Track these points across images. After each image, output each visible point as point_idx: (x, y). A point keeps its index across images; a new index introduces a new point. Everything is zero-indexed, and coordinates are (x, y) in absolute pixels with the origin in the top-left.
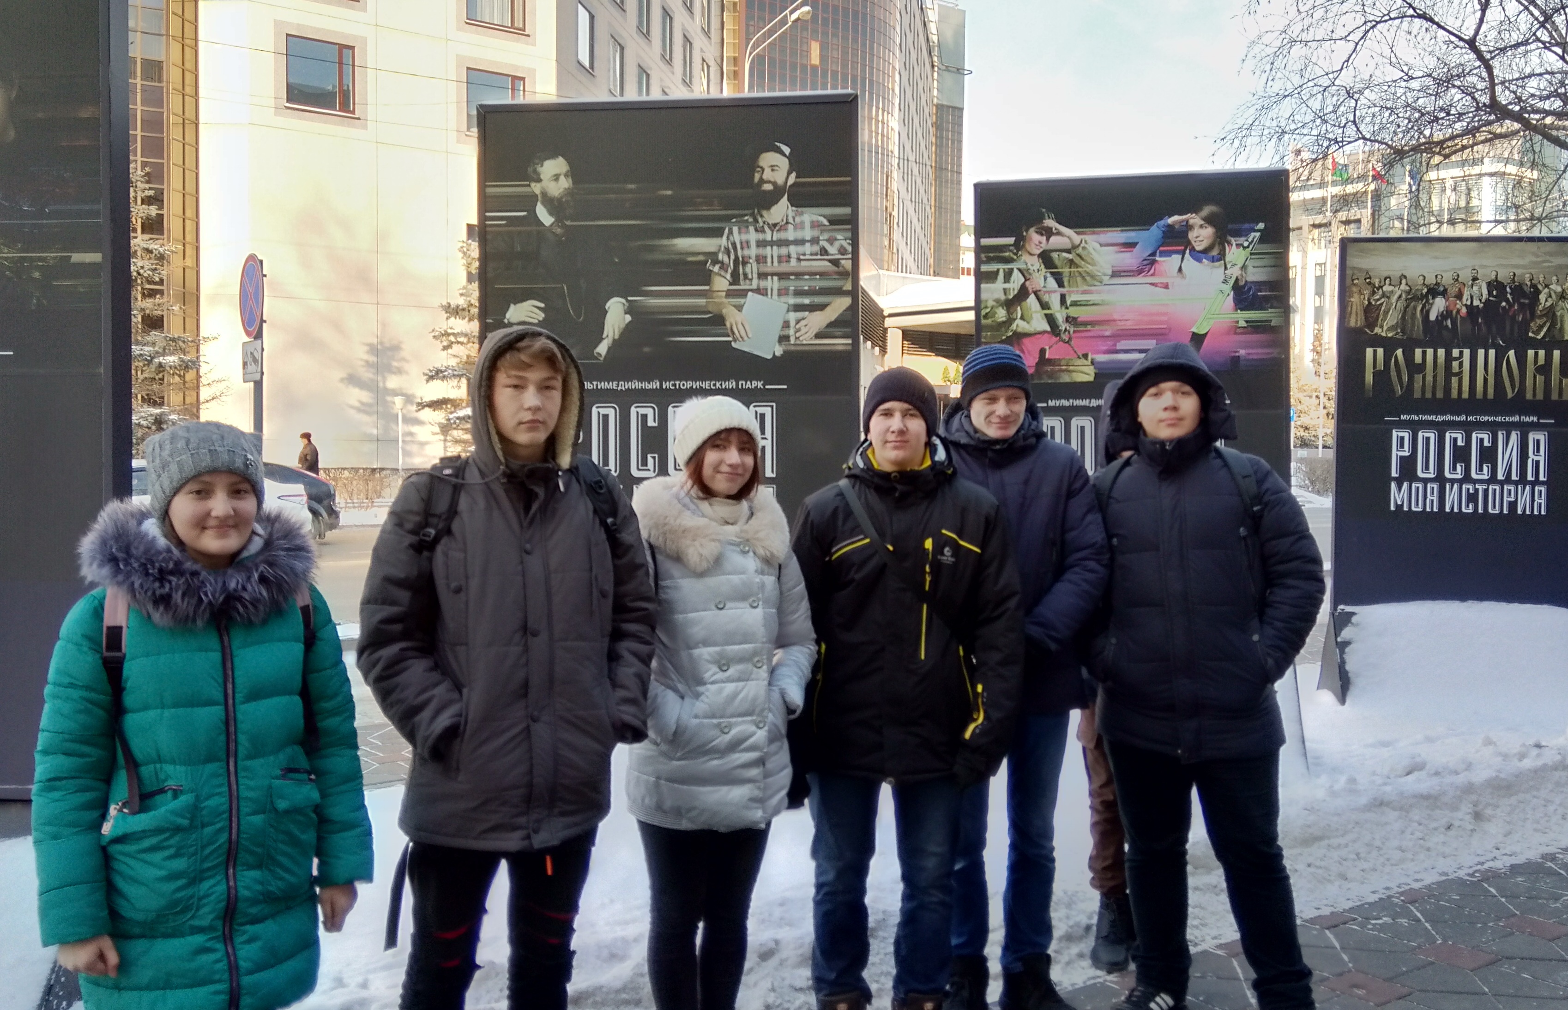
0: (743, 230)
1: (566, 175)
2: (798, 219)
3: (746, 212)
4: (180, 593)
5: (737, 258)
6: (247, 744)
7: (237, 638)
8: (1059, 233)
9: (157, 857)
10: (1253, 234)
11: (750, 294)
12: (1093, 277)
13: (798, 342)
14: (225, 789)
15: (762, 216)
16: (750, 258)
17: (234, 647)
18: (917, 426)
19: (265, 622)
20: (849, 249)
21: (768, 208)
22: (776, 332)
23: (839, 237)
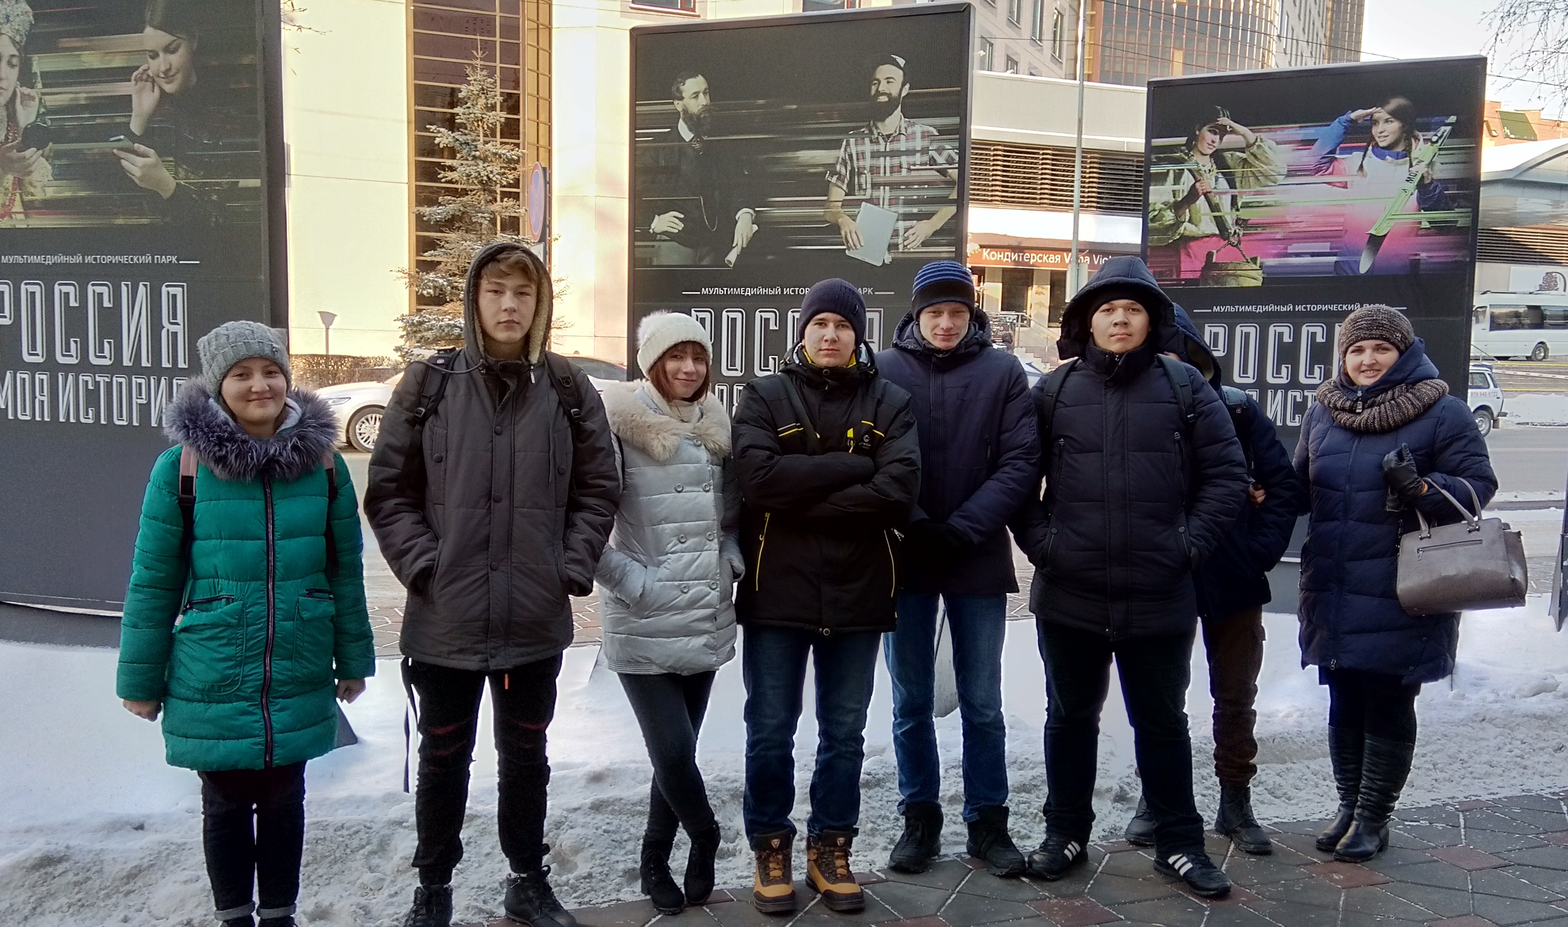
0: (860, 142)
1: (705, 93)
2: (910, 130)
3: (861, 124)
4: (234, 455)
5: (853, 168)
6: (282, 570)
7: (278, 491)
8: (1233, 132)
9: (213, 644)
10: (1443, 128)
11: (864, 203)
12: (1266, 177)
13: (906, 250)
14: (265, 600)
15: (877, 128)
16: (865, 168)
17: (275, 498)
18: (848, 336)
19: (298, 479)
20: (957, 158)
21: (883, 120)
22: (887, 240)
23: (947, 147)
